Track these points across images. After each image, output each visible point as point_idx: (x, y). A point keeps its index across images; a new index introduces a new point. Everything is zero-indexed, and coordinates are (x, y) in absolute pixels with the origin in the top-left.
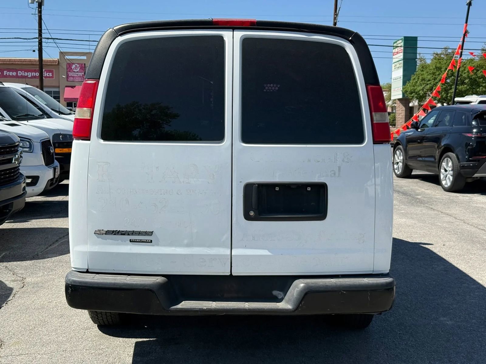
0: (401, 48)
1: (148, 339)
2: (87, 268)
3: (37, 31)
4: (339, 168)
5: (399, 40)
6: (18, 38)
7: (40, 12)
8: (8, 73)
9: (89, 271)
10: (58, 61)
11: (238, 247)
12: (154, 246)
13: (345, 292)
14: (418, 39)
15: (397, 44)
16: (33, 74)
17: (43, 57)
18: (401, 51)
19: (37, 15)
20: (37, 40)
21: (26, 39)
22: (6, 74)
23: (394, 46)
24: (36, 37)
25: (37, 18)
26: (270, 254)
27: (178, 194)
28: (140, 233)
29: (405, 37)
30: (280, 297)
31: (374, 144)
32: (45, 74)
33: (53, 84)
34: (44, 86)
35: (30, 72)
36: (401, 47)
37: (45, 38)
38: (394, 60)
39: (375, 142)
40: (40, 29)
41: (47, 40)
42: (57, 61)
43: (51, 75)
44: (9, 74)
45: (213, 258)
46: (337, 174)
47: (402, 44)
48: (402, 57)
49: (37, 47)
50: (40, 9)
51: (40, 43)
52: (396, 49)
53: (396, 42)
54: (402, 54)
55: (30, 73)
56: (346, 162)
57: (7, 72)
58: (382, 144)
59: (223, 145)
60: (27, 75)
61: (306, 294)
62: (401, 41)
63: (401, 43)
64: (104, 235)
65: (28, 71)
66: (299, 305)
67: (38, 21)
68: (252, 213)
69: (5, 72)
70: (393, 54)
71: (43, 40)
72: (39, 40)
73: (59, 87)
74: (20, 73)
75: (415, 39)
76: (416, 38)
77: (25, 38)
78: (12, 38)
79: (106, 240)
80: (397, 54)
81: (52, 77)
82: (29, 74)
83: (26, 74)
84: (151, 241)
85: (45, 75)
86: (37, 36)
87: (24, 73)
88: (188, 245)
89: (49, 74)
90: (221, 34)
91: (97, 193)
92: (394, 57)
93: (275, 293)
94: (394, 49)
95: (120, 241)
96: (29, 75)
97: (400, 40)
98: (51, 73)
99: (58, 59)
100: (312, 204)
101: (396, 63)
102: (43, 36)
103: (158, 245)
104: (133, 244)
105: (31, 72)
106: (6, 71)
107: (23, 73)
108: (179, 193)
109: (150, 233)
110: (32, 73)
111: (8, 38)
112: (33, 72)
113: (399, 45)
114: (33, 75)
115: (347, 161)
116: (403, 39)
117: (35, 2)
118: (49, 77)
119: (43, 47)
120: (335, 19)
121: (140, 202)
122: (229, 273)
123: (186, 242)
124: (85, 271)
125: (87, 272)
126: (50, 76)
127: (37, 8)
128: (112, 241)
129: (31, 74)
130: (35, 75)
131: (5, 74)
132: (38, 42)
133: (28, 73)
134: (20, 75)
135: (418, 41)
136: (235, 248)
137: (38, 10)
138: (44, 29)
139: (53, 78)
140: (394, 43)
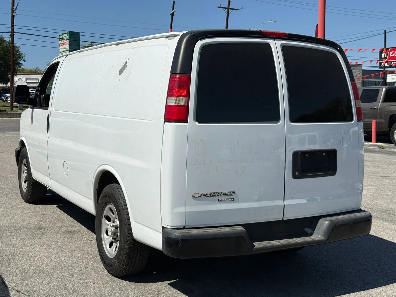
0: (67, 41)
1: (173, 281)
2: (184, 225)
4: (343, 138)
5: (64, 34)
9: (186, 227)
11: (289, 199)
12: (235, 203)
13: (352, 224)
14: (80, 34)
15: (63, 37)
18: (67, 43)
23: (59, 38)
26: (306, 202)
28: (225, 194)
29: (69, 32)
30: (309, 232)
31: (358, 121)
36: (67, 39)
38: (61, 50)
45: (273, 208)
46: (341, 143)
47: (68, 37)
48: (68, 48)
52: (62, 41)
53: (61, 35)
54: (68, 45)
59: (279, 124)
61: (333, 228)
62: (66, 35)
63: (66, 36)
64: (199, 197)
66: (329, 236)
68: (297, 173)
70: (60, 45)
75: (77, 34)
76: (79, 33)
79: (201, 201)
80: (63, 45)
84: (233, 199)
88: (258, 200)
90: (268, 42)
91: (194, 165)
92: (60, 47)
93: (306, 229)
94: (60, 41)
95: (211, 201)
97: (66, 33)
101: (63, 53)
103: (238, 202)
104: (221, 203)
108: (253, 162)
109: (233, 193)
113: (64, 38)
115: (346, 133)
116: (68, 33)
120: (13, 12)
121: (226, 170)
122: (281, 218)
123: (256, 198)
124: (182, 227)
125: (184, 228)
128: (205, 201)
135: (80, 36)
136: (286, 200)
140: (60, 36)
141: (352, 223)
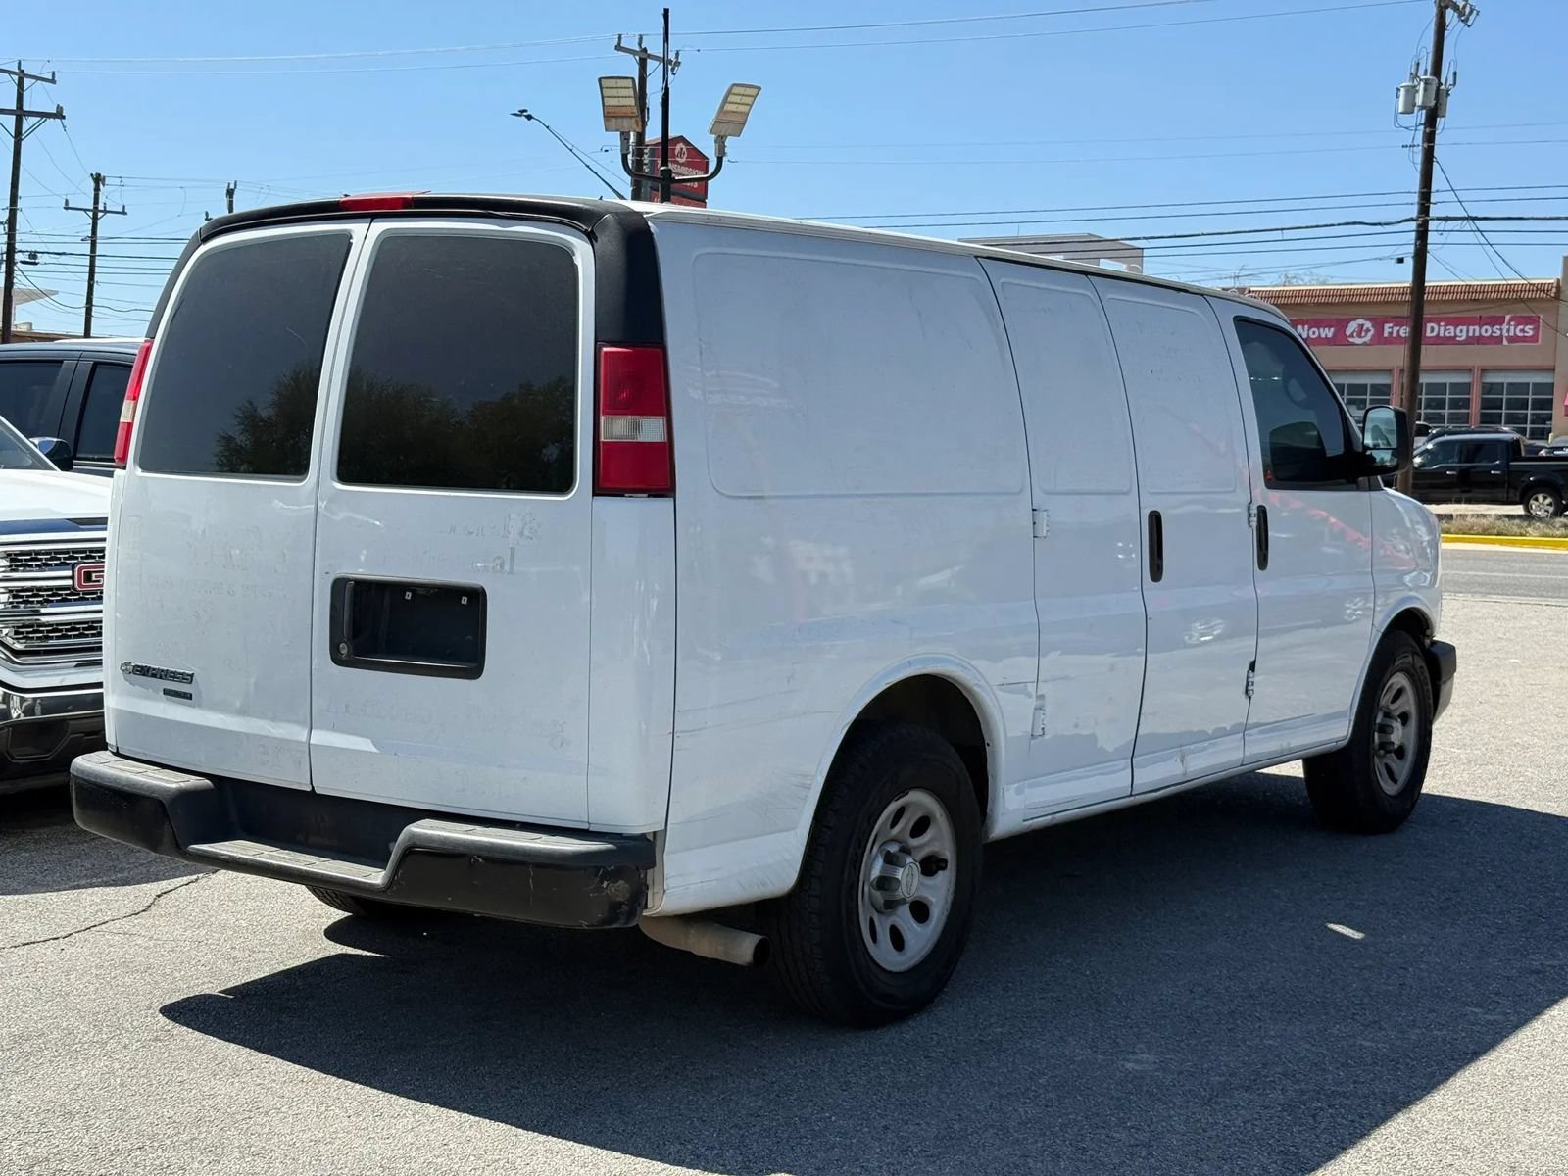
2: (117, 746)
3: (1416, 198)
4: (513, 550)
6: (1355, 223)
7: (1430, 138)
8: (1396, 329)
9: (119, 751)
10: (1558, 287)
11: (321, 728)
12: (194, 706)
16: (1474, 330)
17: (1426, 279)
19: (1420, 148)
20: (1413, 225)
21: (1380, 224)
22: (1391, 333)
24: (1408, 217)
25: (1419, 158)
26: (374, 749)
27: (229, 593)
28: (175, 676)
31: (595, 494)
32: (1512, 328)
33: (1537, 362)
34: (1421, 368)
35: (1463, 325)
37: (1438, 219)
39: (599, 490)
40: (1425, 190)
41: (1443, 222)
42: (1555, 285)
43: (1529, 331)
44: (1399, 331)
45: (279, 746)
46: (507, 568)
49: (1412, 249)
50: (1428, 130)
51: (1422, 234)
55: (1465, 328)
56: (528, 537)
57: (1392, 328)
58: (623, 496)
59: (303, 486)
60: (1453, 334)
61: (406, 852)
64: (131, 674)
65: (1456, 322)
67: (1419, 167)
68: (344, 649)
69: (1387, 326)
71: (1432, 225)
72: (1419, 226)
73: (1553, 370)
74: (1432, 330)
77: (1377, 222)
78: (1339, 225)
79: (134, 685)
81: (1534, 339)
82: (1461, 331)
83: (1451, 331)
84: (193, 695)
85: (1512, 334)
86: (1414, 212)
87: (1445, 330)
88: (242, 712)
89: (1523, 331)
90: (350, 231)
95: (151, 690)
96: (1458, 334)
98: (1531, 327)
99: (1558, 280)
100: (468, 637)
102: (1434, 211)
103: (200, 705)
104: (167, 699)
105: (1469, 325)
106: (1391, 325)
107: (1442, 329)
109: (190, 677)
110: (1471, 328)
111: (1326, 226)
112: (1474, 325)
114: (1471, 334)
115: (530, 535)
117: (1416, 109)
118: (1524, 339)
119: (1429, 247)
122: (307, 785)
123: (238, 703)
124: (115, 750)
125: (117, 753)
126: (1526, 335)
127: (1422, 128)
128: (142, 689)
129: (1468, 331)
130: (1477, 334)
131: (1386, 335)
132: (1414, 233)
133: (1456, 327)
134: (1432, 335)
136: (314, 728)
137: (1424, 132)
138: (1437, 191)
139: (1537, 341)
141: (479, 857)
